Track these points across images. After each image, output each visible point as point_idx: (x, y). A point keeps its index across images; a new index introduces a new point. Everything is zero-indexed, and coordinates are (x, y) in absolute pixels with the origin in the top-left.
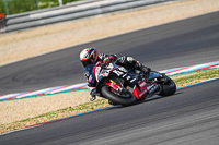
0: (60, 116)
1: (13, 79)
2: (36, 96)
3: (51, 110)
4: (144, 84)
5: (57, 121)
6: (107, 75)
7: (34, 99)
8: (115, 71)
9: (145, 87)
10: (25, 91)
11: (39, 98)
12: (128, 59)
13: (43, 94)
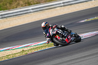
9: (70, 38)
12: (62, 26)
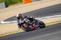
0: (51, 24)
1: (38, 14)
2: (44, 19)
3: (48, 23)
4: (35, 25)
5: (50, 25)
6: (23, 22)
7: (43, 19)
8: (26, 21)
10: (41, 17)
11: (45, 19)
13: (46, 18)
